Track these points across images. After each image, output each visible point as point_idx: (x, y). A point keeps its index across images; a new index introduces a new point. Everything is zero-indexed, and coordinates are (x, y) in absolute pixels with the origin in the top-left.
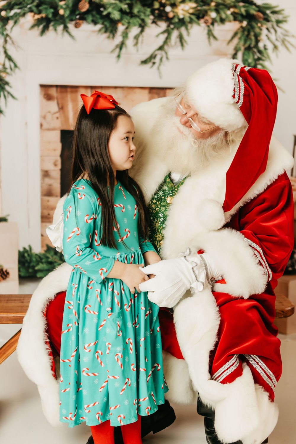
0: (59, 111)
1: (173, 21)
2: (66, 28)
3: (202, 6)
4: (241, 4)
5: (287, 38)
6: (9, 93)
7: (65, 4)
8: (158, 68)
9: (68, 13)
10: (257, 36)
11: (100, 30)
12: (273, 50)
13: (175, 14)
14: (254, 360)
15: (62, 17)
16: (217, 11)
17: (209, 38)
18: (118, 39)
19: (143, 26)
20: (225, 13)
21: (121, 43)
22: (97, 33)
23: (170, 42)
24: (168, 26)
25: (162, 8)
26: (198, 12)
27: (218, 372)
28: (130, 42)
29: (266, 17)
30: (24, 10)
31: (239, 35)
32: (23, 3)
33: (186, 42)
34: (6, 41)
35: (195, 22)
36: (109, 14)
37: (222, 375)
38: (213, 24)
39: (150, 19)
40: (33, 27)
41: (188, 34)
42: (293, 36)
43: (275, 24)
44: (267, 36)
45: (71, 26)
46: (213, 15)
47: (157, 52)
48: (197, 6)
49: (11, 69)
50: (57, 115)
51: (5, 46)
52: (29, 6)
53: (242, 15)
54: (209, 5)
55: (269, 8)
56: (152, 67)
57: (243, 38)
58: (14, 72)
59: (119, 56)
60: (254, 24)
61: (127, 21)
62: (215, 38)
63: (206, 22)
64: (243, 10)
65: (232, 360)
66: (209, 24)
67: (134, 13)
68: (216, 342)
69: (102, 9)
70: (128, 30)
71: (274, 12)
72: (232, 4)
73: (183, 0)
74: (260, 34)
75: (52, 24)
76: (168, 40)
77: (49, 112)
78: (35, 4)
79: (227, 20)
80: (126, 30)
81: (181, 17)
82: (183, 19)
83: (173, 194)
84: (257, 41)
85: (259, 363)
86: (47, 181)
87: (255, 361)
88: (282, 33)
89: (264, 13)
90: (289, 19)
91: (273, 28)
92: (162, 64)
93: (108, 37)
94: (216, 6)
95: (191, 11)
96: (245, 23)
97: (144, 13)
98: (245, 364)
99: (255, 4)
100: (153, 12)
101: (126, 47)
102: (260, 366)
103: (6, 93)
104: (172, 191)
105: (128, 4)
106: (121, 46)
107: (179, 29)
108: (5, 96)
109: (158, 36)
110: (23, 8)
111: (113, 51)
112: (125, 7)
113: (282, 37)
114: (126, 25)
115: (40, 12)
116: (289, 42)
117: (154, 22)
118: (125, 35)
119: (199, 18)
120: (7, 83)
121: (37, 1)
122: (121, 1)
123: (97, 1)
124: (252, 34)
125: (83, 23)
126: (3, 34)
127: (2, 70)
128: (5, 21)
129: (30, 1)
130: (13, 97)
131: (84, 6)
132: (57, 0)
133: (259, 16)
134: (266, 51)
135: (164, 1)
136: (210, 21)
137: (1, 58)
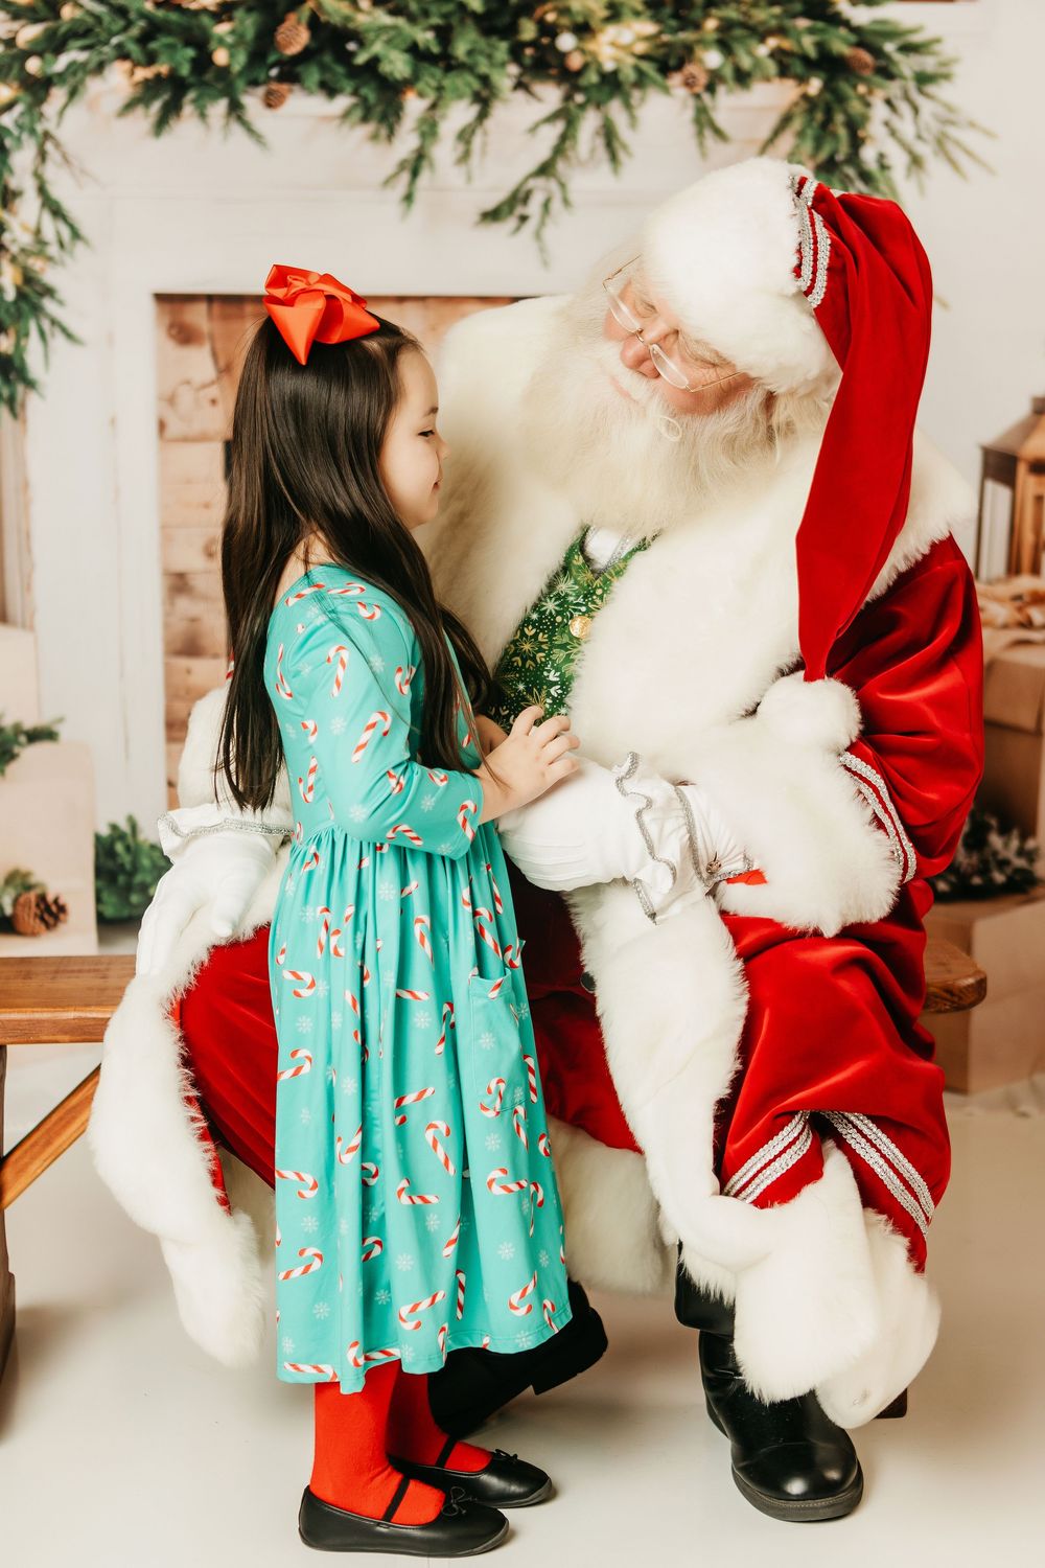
0: (219, 379)
1: (583, 82)
2: (235, 108)
3: (675, 31)
4: (803, 23)
5: (952, 131)
6: (54, 322)
7: (233, 32)
8: (538, 235)
9: (241, 59)
10: (854, 127)
11: (346, 115)
12: (909, 171)
13: (589, 59)
14: (860, 1132)
15: (224, 72)
16: (725, 46)
17: (700, 134)
18: (407, 141)
19: (484, 99)
20: (750, 53)
21: (414, 156)
22: (337, 122)
23: (574, 147)
24: (568, 98)
25: (545, 41)
26: (662, 51)
27: (743, 1170)
28: (444, 150)
29: (883, 63)
30: (100, 53)
31: (797, 124)
32: (98, 30)
33: (624, 147)
34: (42, 155)
35: (655, 83)
36: (375, 61)
37: (757, 1180)
38: (711, 88)
39: (509, 76)
40: (130, 106)
41: (633, 121)
42: (972, 125)
43: (912, 86)
44: (887, 124)
45: (252, 101)
46: (713, 58)
47: (532, 183)
48: (660, 33)
49: (62, 245)
50: (214, 391)
51: (40, 171)
52: (115, 41)
53: (805, 59)
54: (697, 26)
55: (891, 34)
56: (518, 229)
57: (810, 132)
58: (71, 253)
59: (408, 198)
60: (844, 87)
61: (433, 83)
62: (719, 133)
63: (689, 83)
64: (808, 44)
65: (787, 1129)
66: (699, 89)
67: (456, 59)
68: (736, 1072)
69: (351, 46)
70: (438, 113)
71: (908, 49)
72: (773, 23)
73: (615, 14)
74: (865, 119)
75: (191, 95)
76: (568, 144)
77: (188, 382)
78: (135, 31)
79: (758, 74)
80: (431, 113)
81: (609, 66)
82: (615, 73)
83: (590, 605)
84: (856, 142)
85: (877, 1142)
86: (184, 605)
87: (864, 1136)
88: (936, 117)
89: (877, 52)
90: (956, 70)
91: (907, 98)
92: (548, 221)
93: (375, 137)
94: (719, 30)
95: (641, 48)
96: (815, 85)
97: (490, 57)
98: (830, 1144)
99: (846, 24)
100: (516, 54)
101: (431, 165)
102: (878, 1151)
103: (46, 325)
104: (585, 597)
105: (437, 29)
106: (416, 164)
107: (602, 107)
108: (42, 334)
109: (533, 129)
110: (98, 48)
111: (388, 181)
112: (425, 37)
113: (935, 126)
114: (431, 96)
115: (151, 59)
116: (958, 143)
117: (519, 85)
118: (429, 129)
119: (665, 69)
120: (49, 291)
121: (142, 23)
122: (412, 19)
123: (336, 20)
124: (839, 118)
125: (291, 91)
126: (33, 132)
127: (29, 248)
128: (38, 88)
129: (121, 23)
130: (69, 335)
131: (295, 37)
132: (206, 20)
133: (860, 60)
134: (886, 172)
135: (551, 17)
136: (703, 79)
137: (29, 209)
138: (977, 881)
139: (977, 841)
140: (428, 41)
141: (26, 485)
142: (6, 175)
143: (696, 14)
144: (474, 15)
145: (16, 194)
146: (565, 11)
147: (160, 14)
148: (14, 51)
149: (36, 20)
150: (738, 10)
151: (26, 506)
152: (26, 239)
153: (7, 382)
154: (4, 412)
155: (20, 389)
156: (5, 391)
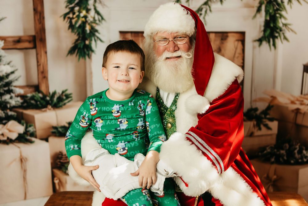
6: (98, 38)
8: (204, 18)
34: (95, 1)
47: (203, 6)
49: (99, 21)
51: (95, 5)
58: (101, 22)
92: (207, 15)
103: (96, 38)
108: (95, 41)
120: (97, 31)
127: (93, 21)
130: (101, 41)
134: (283, 3)
137: (92, 13)
138: (300, 161)
139: (300, 152)
141: (91, 73)
142: (87, 6)
145: (90, 10)
151: (91, 77)
152: (92, 19)
153: (88, 50)
154: (87, 57)
155: (90, 52)
156: (87, 53)
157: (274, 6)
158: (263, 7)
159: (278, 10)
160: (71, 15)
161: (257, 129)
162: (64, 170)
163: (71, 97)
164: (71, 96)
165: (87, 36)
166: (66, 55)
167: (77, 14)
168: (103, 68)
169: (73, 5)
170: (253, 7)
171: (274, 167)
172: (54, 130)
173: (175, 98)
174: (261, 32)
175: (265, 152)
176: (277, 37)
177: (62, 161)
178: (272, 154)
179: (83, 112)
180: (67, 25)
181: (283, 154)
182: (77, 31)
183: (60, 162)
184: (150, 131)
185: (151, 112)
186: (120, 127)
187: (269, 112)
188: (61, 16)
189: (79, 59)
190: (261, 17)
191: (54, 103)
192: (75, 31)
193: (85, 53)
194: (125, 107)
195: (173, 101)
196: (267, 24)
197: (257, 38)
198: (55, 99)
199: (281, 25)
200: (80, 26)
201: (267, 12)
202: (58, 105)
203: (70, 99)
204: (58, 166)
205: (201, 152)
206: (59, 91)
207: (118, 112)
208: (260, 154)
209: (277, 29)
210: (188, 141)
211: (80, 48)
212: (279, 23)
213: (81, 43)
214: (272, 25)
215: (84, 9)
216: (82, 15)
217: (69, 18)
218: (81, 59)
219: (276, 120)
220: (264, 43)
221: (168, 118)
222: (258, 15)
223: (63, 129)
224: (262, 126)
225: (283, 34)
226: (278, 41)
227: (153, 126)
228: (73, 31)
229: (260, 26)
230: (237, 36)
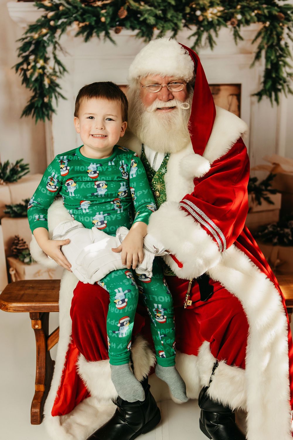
1: (203, 24)
2: (107, 35)
3: (229, 9)
4: (265, 6)
6: (59, 94)
7: (106, 12)
9: (109, 20)
10: (279, 35)
11: (137, 35)
13: (205, 17)
15: (104, 24)
16: (243, 13)
17: (235, 38)
19: (176, 30)
20: (250, 15)
22: (135, 37)
23: (200, 43)
24: (199, 29)
25: (192, 13)
26: (225, 15)
29: (287, 17)
30: (70, 19)
31: (262, 35)
32: (69, 13)
33: (215, 42)
34: (55, 48)
35: (223, 24)
36: (145, 19)
38: (239, 25)
39: (182, 23)
40: (78, 34)
41: (217, 35)
44: (288, 34)
45: (112, 32)
46: (239, 17)
48: (225, 10)
49: (60, 72)
51: (54, 52)
52: (74, 16)
53: (265, 16)
54: (235, 8)
55: (290, 8)
57: (266, 37)
58: (63, 75)
60: (276, 24)
61: (161, 25)
62: (241, 38)
63: (232, 24)
66: (235, 25)
67: (168, 18)
69: (139, 16)
70: (163, 34)
72: (256, 6)
73: (212, 5)
74: (282, 33)
75: (95, 30)
76: (199, 42)
78: (79, 13)
79: (252, 21)
80: (161, 33)
81: (210, 19)
82: (212, 21)
84: (279, 39)
89: (286, 14)
93: (145, 41)
94: (241, 8)
95: (219, 14)
96: (268, 24)
97: (177, 18)
99: (277, 6)
100: (184, 17)
103: (57, 94)
105: (162, 10)
107: (208, 31)
108: (56, 97)
109: (189, 38)
112: (159, 12)
114: (161, 29)
115: (84, 21)
117: (186, 26)
119: (226, 20)
120: (57, 85)
121: (81, 11)
122: (156, 7)
123: (135, 8)
124: (274, 33)
125: (122, 28)
126: (52, 42)
127: (52, 74)
128: (53, 30)
129: (75, 11)
130: (63, 98)
131: (124, 14)
132: (99, 9)
133: (281, 16)
134: (287, 48)
135: (194, 6)
136: (236, 23)
137: (52, 63)
140: (160, 13)
141: (52, 138)
142: (45, 54)
143: (235, 4)
144: (173, 6)
145: (48, 59)
146: (198, 4)
147: (86, 8)
148: (47, 19)
149: (52, 11)
150: (246, 3)
151: (52, 144)
152: (51, 71)
153: (47, 110)
154: (46, 119)
155: (50, 112)
156: (46, 113)
157: (276, 51)
158: (263, 53)
159: (281, 56)
160: (25, 66)
161: (256, 203)
162: (22, 259)
163: (28, 169)
164: (27, 167)
165: (45, 92)
166: (20, 115)
167: (33, 64)
168: (76, 117)
169: (27, 53)
170: (251, 53)
171: (276, 249)
172: (7, 210)
173: (165, 159)
174: (261, 84)
175: (266, 231)
176: (280, 90)
177: (18, 247)
178: (274, 234)
179: (51, 173)
180: (21, 78)
181: (287, 233)
182: (33, 86)
183: (16, 249)
184: (135, 199)
185: (136, 174)
186: (97, 192)
187: (270, 182)
188: (13, 68)
189: (36, 121)
190: (260, 65)
191: (6, 176)
192: (31, 86)
193: (43, 113)
194: (103, 167)
195: (163, 162)
196: (268, 74)
197: (256, 92)
198: (8, 171)
199: (285, 75)
200: (36, 80)
201: (268, 58)
202: (12, 179)
203: (26, 171)
204: (14, 253)
205: (199, 224)
206: (13, 162)
207: (95, 172)
208: (260, 234)
209: (281, 79)
210: (184, 211)
211: (37, 107)
212: (283, 73)
213: (38, 101)
214: (274, 75)
215: (41, 58)
216: (39, 65)
217: (22, 69)
218: (39, 120)
219: (279, 192)
220: (264, 98)
221: (156, 184)
222: (257, 63)
223: (18, 208)
224: (262, 200)
225: (288, 86)
226: (281, 95)
227: (140, 193)
228: (27, 86)
229: (260, 77)
230: (231, 90)
